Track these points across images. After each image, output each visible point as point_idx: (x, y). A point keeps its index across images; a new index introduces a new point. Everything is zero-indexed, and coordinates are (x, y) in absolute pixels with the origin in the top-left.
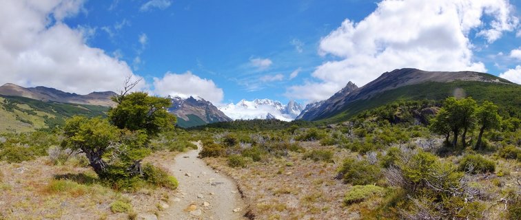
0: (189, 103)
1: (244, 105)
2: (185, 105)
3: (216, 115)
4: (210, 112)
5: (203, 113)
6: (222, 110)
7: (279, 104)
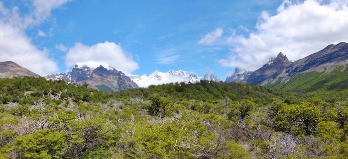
0: (99, 72)
1: (158, 76)
2: (94, 75)
3: (130, 86)
4: (123, 83)
5: (115, 84)
6: (135, 80)
7: (195, 76)
